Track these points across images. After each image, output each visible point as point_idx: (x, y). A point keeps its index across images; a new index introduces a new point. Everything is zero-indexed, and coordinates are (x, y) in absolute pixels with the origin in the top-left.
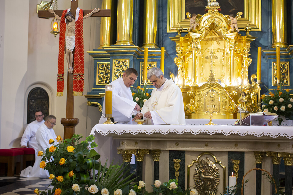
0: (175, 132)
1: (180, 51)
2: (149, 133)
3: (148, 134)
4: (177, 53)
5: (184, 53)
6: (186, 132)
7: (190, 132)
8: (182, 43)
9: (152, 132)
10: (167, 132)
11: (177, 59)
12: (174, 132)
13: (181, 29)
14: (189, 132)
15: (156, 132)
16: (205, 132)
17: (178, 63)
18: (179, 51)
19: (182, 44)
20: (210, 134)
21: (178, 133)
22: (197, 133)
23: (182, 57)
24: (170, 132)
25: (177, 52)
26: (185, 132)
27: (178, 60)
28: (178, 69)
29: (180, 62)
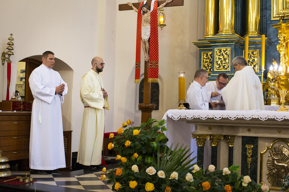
0: (243, 118)
1: (282, 37)
2: (218, 118)
4: (279, 40)
5: (286, 40)
7: (258, 118)
8: (285, 30)
9: (220, 117)
10: (235, 118)
11: (279, 46)
12: (241, 117)
13: (283, 15)
15: (224, 117)
16: (273, 118)
17: (281, 49)
18: (281, 37)
19: (284, 30)
20: (278, 120)
21: (246, 119)
22: (265, 119)
23: (284, 44)
24: (237, 118)
25: (280, 39)
26: (253, 118)
27: (280, 47)
28: (281, 56)
29: (283, 49)
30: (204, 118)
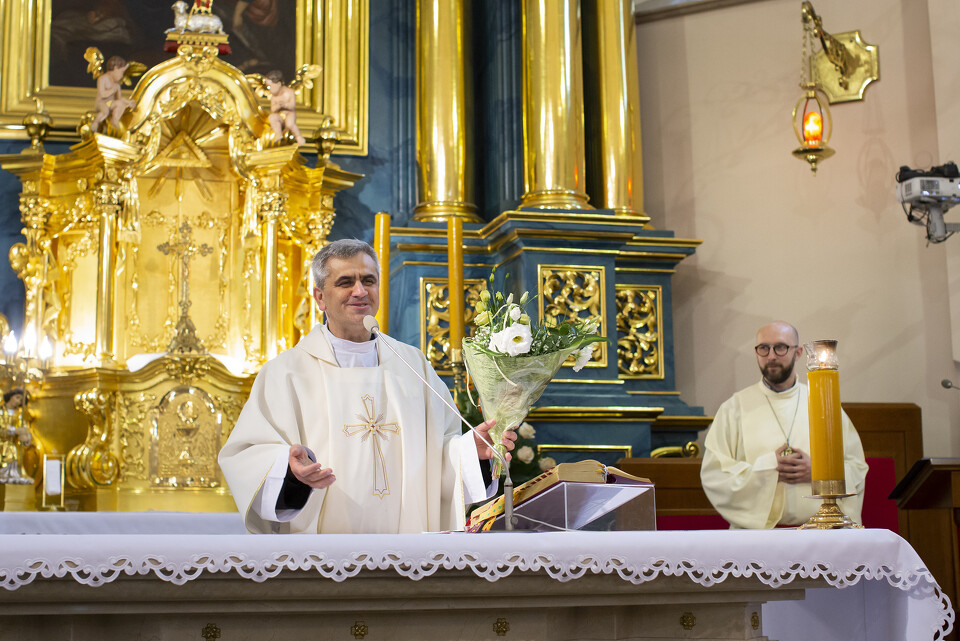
0: (233, 570)
1: (41, 215)
2: (96, 579)
3: (88, 581)
4: (26, 225)
5: (56, 228)
6: (293, 567)
7: (313, 570)
8: (50, 182)
9: (110, 573)
10: (192, 571)
11: (24, 251)
12: (227, 568)
13: (46, 120)
14: (306, 567)
15: (130, 571)
16: (385, 566)
17: (30, 266)
18: (35, 214)
19: (48, 186)
20: (409, 574)
21: (252, 576)
22: (346, 575)
23: (47, 244)
24: (205, 571)
25: (28, 219)
26: (286, 570)
27: (27, 257)
28: (30, 295)
29: (38, 266)
30: (16, 579)
